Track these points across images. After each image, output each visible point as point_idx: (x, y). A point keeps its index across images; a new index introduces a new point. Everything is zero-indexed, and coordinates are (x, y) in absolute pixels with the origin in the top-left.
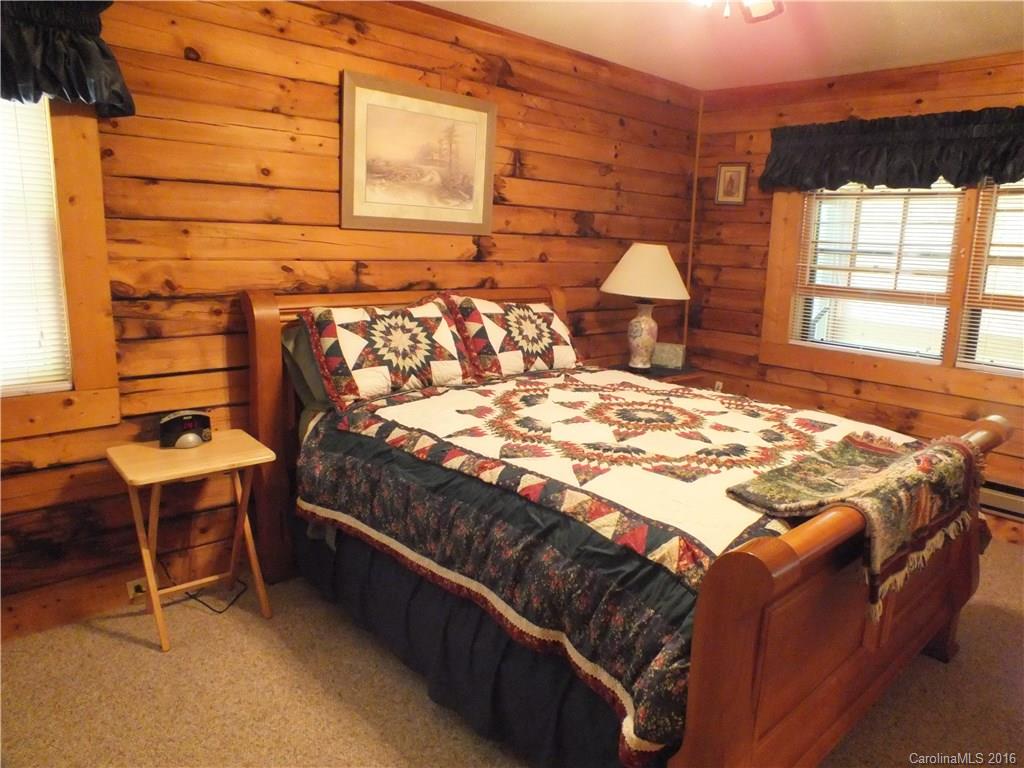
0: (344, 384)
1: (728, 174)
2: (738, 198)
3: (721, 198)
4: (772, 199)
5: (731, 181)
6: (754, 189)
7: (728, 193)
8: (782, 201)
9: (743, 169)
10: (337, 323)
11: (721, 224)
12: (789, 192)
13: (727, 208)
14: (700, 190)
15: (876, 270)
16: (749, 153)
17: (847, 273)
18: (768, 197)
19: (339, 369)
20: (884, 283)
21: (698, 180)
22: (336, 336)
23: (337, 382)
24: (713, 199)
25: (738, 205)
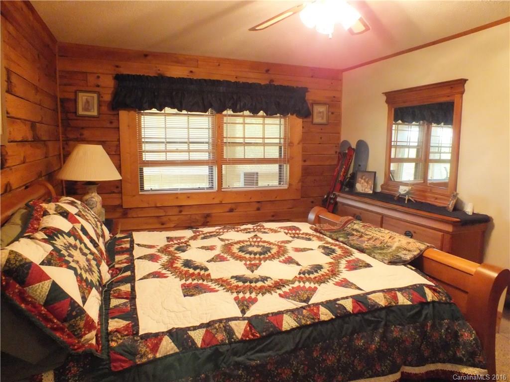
0: (82, 324)
1: (84, 98)
2: (95, 113)
3: (81, 112)
4: (118, 114)
5: (87, 102)
6: (104, 108)
7: (86, 109)
8: (124, 116)
9: (95, 95)
10: (38, 264)
11: (83, 128)
12: (129, 111)
13: (86, 118)
14: (62, 106)
15: (177, 151)
16: (98, 86)
17: (165, 153)
18: (115, 113)
19: (72, 310)
20: (184, 157)
21: (60, 99)
22: (48, 278)
23: (72, 326)
24: (75, 113)
25: (93, 117)
